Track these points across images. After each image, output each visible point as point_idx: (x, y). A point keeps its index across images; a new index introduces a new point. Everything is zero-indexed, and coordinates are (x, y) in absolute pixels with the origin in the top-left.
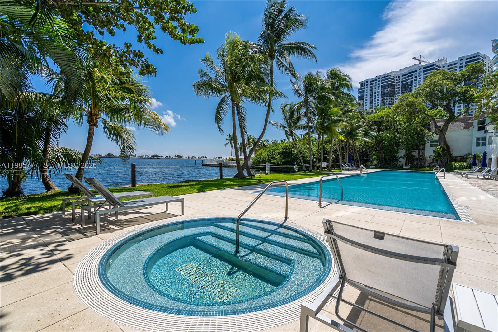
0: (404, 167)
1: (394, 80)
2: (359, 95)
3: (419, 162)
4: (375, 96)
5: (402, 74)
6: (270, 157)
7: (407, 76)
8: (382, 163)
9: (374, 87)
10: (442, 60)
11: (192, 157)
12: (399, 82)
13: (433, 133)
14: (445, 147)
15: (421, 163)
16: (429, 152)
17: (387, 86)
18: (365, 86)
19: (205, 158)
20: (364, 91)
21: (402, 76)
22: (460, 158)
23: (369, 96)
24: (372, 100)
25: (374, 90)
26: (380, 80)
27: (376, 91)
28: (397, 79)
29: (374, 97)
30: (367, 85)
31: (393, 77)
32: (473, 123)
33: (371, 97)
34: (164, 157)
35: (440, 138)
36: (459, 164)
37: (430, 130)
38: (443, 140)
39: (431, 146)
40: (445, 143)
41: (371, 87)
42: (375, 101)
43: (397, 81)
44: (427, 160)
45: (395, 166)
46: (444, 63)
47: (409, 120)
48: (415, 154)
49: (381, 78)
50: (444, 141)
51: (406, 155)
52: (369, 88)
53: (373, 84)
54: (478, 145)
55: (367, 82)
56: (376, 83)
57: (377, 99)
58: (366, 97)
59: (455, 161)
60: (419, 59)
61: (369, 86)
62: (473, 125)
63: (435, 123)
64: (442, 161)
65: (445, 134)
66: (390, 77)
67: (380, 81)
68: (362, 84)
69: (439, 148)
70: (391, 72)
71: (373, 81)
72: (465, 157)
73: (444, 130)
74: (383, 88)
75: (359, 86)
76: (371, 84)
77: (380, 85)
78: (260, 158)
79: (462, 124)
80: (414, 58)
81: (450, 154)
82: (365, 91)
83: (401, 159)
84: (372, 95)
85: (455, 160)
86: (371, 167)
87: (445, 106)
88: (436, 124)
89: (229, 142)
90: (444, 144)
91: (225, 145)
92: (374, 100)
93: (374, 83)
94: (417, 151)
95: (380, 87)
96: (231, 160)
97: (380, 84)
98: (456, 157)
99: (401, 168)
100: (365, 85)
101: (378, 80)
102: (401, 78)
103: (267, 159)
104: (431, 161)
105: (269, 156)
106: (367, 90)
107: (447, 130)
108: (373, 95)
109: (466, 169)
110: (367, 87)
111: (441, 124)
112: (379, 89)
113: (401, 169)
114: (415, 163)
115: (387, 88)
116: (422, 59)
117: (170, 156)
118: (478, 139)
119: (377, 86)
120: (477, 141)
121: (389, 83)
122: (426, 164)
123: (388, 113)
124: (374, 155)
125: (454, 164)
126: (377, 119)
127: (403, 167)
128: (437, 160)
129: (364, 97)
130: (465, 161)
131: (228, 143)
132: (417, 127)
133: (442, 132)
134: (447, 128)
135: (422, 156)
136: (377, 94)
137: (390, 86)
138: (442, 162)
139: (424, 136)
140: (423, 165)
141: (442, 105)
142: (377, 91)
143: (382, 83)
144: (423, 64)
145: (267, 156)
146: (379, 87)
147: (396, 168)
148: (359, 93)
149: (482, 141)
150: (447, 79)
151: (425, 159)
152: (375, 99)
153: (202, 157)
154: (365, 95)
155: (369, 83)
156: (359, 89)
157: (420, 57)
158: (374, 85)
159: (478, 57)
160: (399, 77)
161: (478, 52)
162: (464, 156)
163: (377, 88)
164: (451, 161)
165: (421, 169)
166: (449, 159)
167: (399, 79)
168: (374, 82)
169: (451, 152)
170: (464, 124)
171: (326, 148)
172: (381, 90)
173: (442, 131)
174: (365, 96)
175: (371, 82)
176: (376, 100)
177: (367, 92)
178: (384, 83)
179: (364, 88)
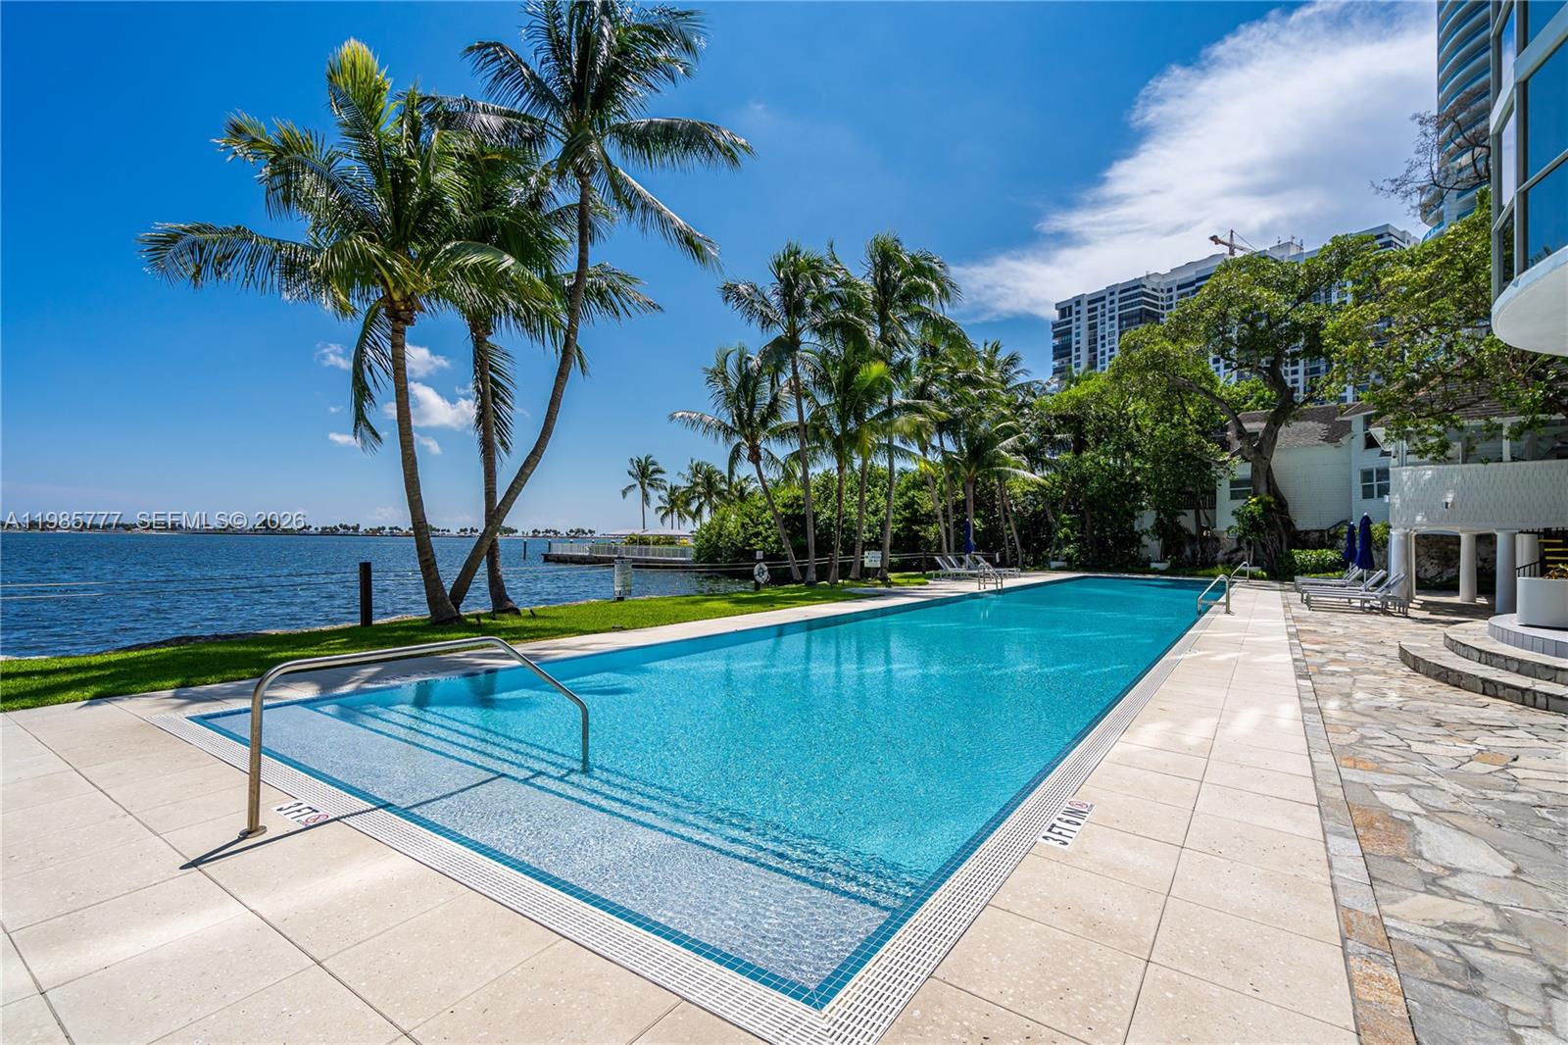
0: (1153, 565)
1: (1156, 298)
2: (1056, 342)
3: (1198, 547)
4: (1103, 345)
5: (1178, 283)
6: (751, 531)
7: (1193, 288)
8: (1091, 551)
9: (1099, 320)
10: (1288, 245)
11: (547, 531)
12: (1170, 307)
13: (1233, 456)
14: (1272, 500)
15: (1203, 551)
16: (1227, 517)
17: (1135, 316)
18: (1074, 317)
19: (589, 535)
20: (1069, 332)
21: (1179, 287)
22: (1318, 534)
23: (1084, 347)
24: (1095, 356)
25: (1099, 327)
26: (1116, 297)
27: (1103, 330)
28: (1164, 295)
29: (1099, 349)
30: (1078, 312)
31: (1154, 290)
32: (1350, 422)
33: (1092, 350)
34: (454, 532)
35: (1255, 470)
36: (1311, 556)
37: (1225, 446)
38: (1264, 478)
39: (1234, 496)
40: (1272, 488)
41: (1090, 319)
42: (1103, 362)
43: (1165, 304)
44: (1222, 541)
45: (1127, 562)
46: (1293, 252)
47: (1162, 414)
48: (1187, 521)
49: (1117, 293)
50: (1268, 482)
51: (1159, 524)
52: (1084, 323)
53: (1095, 309)
54: (1367, 493)
55: (1078, 303)
56: (1104, 306)
57: (1108, 354)
58: (1078, 350)
59: (1305, 545)
60: (1228, 242)
61: (1084, 315)
62: (1350, 431)
63: (1239, 423)
64: (1264, 546)
65: (1268, 457)
66: (1144, 290)
67: (1117, 301)
68: (1065, 310)
69: (1253, 503)
70: (1148, 276)
71: (1097, 299)
72: (1332, 532)
73: (1265, 446)
74: (1124, 323)
75: (1055, 315)
76: (1090, 311)
77: (1117, 313)
78: (720, 535)
79: (1319, 428)
80: (1214, 239)
81: (1289, 524)
82: (1074, 329)
83: (1145, 539)
84: (1093, 342)
85: (1303, 541)
86: (1054, 564)
87: (1265, 368)
88: (1241, 425)
89: (637, 482)
90: (1269, 492)
91: (624, 493)
92: (1099, 358)
93: (1099, 308)
94: (1191, 513)
95: (1117, 318)
96: (635, 542)
97: (1117, 309)
98: (1307, 532)
99: (1143, 567)
100: (1074, 313)
101: (1109, 299)
102: (1175, 293)
103: (740, 538)
104: (1235, 546)
105: (746, 529)
106: (1078, 328)
107: (1274, 443)
108: (1096, 342)
109: (1334, 571)
110: (1078, 319)
111: (1256, 427)
112: (1112, 326)
113: (1144, 573)
114: (1188, 552)
115: (1136, 323)
116: (1236, 242)
117: (472, 530)
118: (1367, 475)
119: (1108, 315)
120: (1363, 481)
121: (1141, 309)
122: (1220, 555)
123: (1098, 391)
124: (1064, 526)
125: (1300, 556)
126: (1067, 408)
127: (1149, 566)
128: (1249, 543)
129: (1071, 347)
130: (1331, 547)
131: (634, 486)
132: (1186, 435)
133: (1260, 449)
134: (1276, 437)
135: (1208, 529)
136: (1107, 338)
137: (1143, 316)
138: (1265, 550)
139: (1208, 466)
140: (1209, 560)
141: (1255, 367)
142: (1108, 330)
143: (1120, 308)
144: (1239, 254)
145: (741, 531)
146: (1112, 318)
147: (1129, 567)
148: (1055, 337)
149: (1377, 481)
150: (1265, 283)
151: (1217, 540)
152: (1103, 353)
153: (578, 531)
154: (1074, 343)
155: (1084, 307)
156: (1055, 326)
157: (1231, 235)
158: (1098, 313)
159: (1386, 239)
160: (1170, 290)
161: (1388, 225)
162: (1328, 530)
163: (1108, 323)
164: (1290, 547)
165: (1201, 572)
166: (1284, 537)
167: (1171, 298)
168: (1099, 305)
169: (1293, 516)
170: (1325, 426)
171: (919, 504)
172: (1120, 327)
173: (1258, 450)
174: (1074, 346)
175: (1090, 303)
176: (1106, 357)
177: (1078, 335)
178: (1126, 306)
179: (1070, 322)
